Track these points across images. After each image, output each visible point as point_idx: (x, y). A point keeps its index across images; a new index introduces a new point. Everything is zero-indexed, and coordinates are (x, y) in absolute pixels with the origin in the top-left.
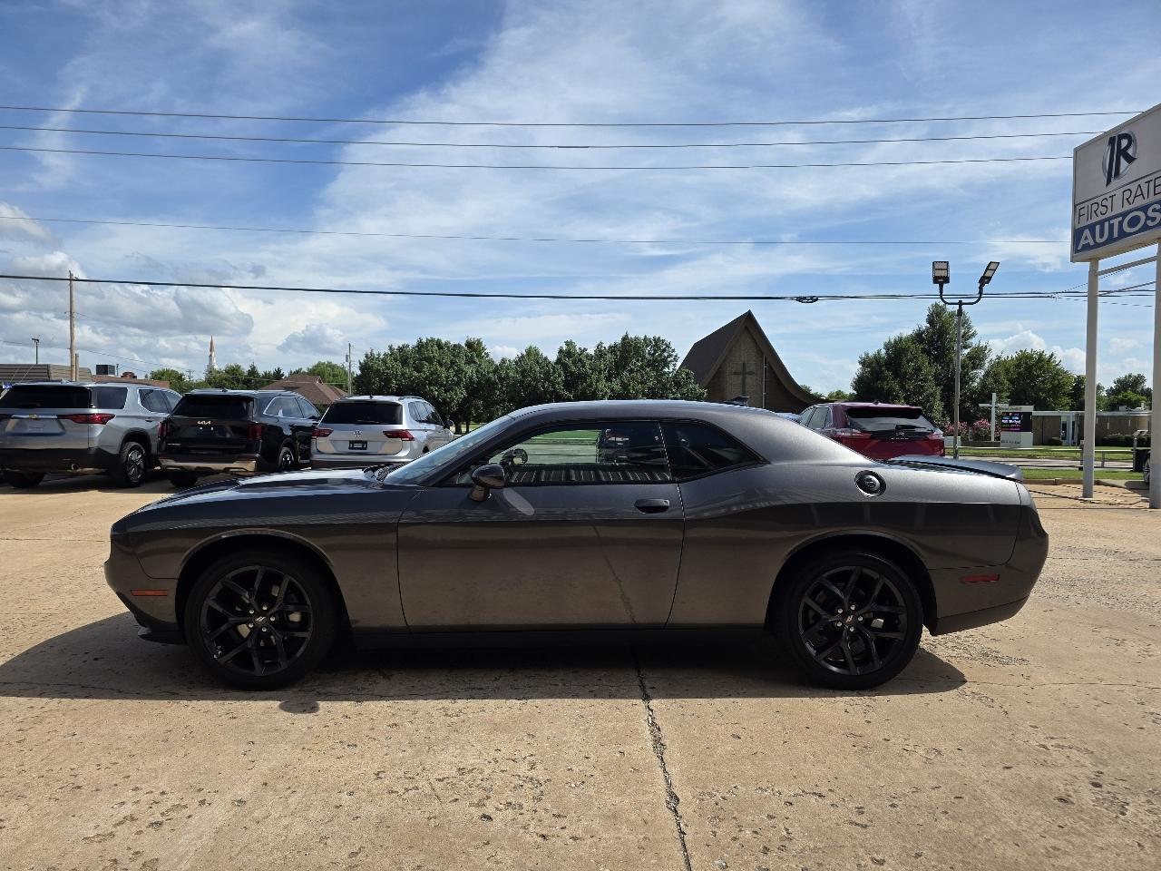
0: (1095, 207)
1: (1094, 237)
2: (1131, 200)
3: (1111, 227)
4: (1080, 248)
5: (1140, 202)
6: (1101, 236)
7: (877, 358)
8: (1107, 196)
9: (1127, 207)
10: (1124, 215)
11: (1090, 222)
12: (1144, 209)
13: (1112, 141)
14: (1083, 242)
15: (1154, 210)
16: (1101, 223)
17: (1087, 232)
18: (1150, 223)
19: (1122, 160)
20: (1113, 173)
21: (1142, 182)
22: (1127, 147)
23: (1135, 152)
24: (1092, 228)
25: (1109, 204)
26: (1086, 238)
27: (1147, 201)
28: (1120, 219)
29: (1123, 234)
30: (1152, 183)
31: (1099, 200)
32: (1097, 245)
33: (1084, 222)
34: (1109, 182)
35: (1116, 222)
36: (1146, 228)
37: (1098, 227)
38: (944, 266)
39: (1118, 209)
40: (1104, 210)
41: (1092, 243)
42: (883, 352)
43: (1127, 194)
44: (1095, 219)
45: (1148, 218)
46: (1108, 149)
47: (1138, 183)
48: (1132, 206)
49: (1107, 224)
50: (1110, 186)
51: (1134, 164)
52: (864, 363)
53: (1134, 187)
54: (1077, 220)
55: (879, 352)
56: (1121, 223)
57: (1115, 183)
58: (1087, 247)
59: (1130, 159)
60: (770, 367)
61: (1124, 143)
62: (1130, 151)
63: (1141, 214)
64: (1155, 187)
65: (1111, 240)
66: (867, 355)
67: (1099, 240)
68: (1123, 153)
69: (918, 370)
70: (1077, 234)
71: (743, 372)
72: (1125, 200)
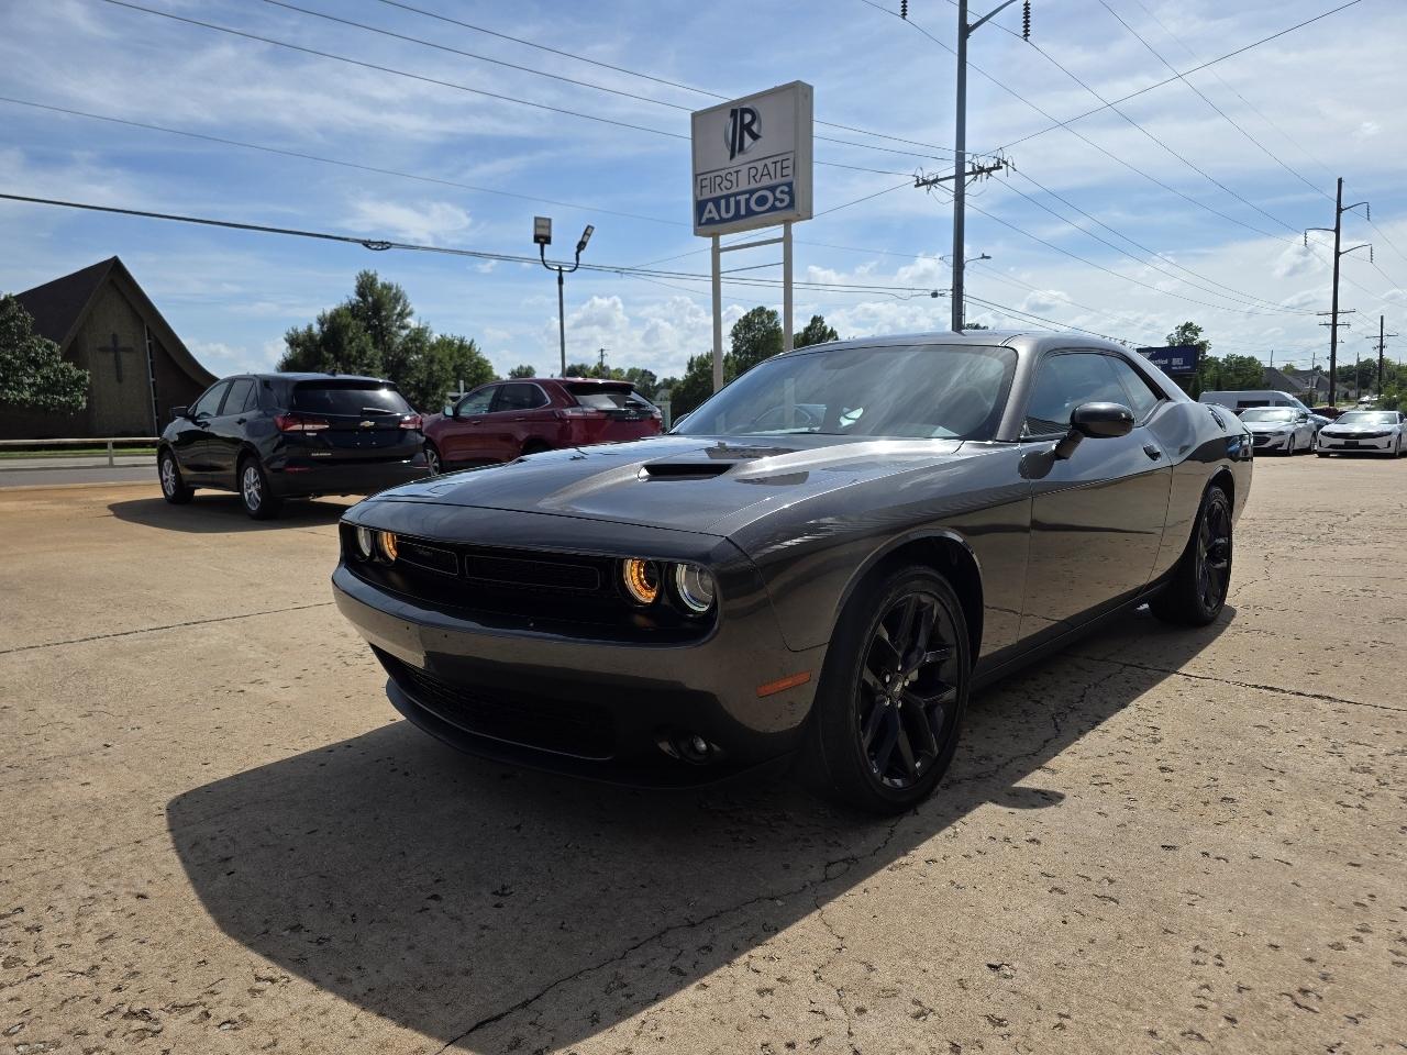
0: (718, 180)
1: (719, 212)
2: (758, 178)
3: (738, 203)
4: (703, 221)
5: (766, 181)
6: (728, 211)
7: (310, 335)
8: (731, 170)
9: (754, 185)
10: (752, 192)
11: (714, 195)
12: (772, 189)
13: (734, 113)
14: (706, 216)
15: (782, 192)
16: (727, 197)
17: (710, 206)
18: (778, 204)
19: (746, 134)
20: (736, 148)
21: (767, 161)
22: (752, 122)
23: (759, 130)
24: (716, 201)
25: (734, 178)
26: (710, 212)
27: (774, 182)
28: (747, 196)
29: (750, 213)
30: (779, 165)
31: (723, 173)
32: (723, 221)
33: (707, 195)
34: (732, 156)
35: (742, 198)
36: (773, 208)
37: (723, 202)
38: (546, 224)
39: (744, 186)
40: (729, 184)
41: (717, 218)
42: (316, 329)
43: (753, 172)
44: (718, 193)
45: (776, 199)
46: (730, 121)
47: (766, 161)
48: (759, 185)
49: (732, 200)
50: (734, 160)
51: (759, 141)
52: (293, 341)
53: (760, 165)
54: (698, 192)
55: (310, 328)
56: (748, 201)
57: (739, 158)
58: (711, 221)
59: (755, 137)
60: (158, 342)
61: (748, 118)
62: (755, 128)
63: (768, 194)
64: (782, 168)
65: (737, 216)
66: (295, 331)
67: (724, 215)
68: (747, 128)
69: (362, 352)
70: (700, 207)
71: (115, 349)
72: (752, 179)
